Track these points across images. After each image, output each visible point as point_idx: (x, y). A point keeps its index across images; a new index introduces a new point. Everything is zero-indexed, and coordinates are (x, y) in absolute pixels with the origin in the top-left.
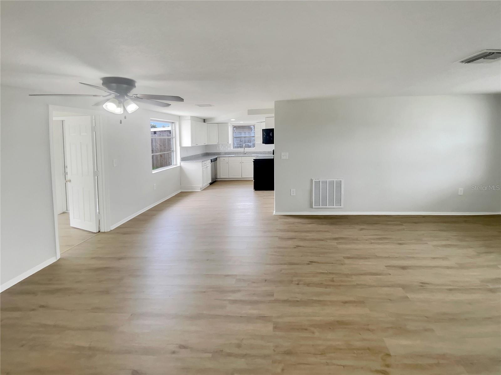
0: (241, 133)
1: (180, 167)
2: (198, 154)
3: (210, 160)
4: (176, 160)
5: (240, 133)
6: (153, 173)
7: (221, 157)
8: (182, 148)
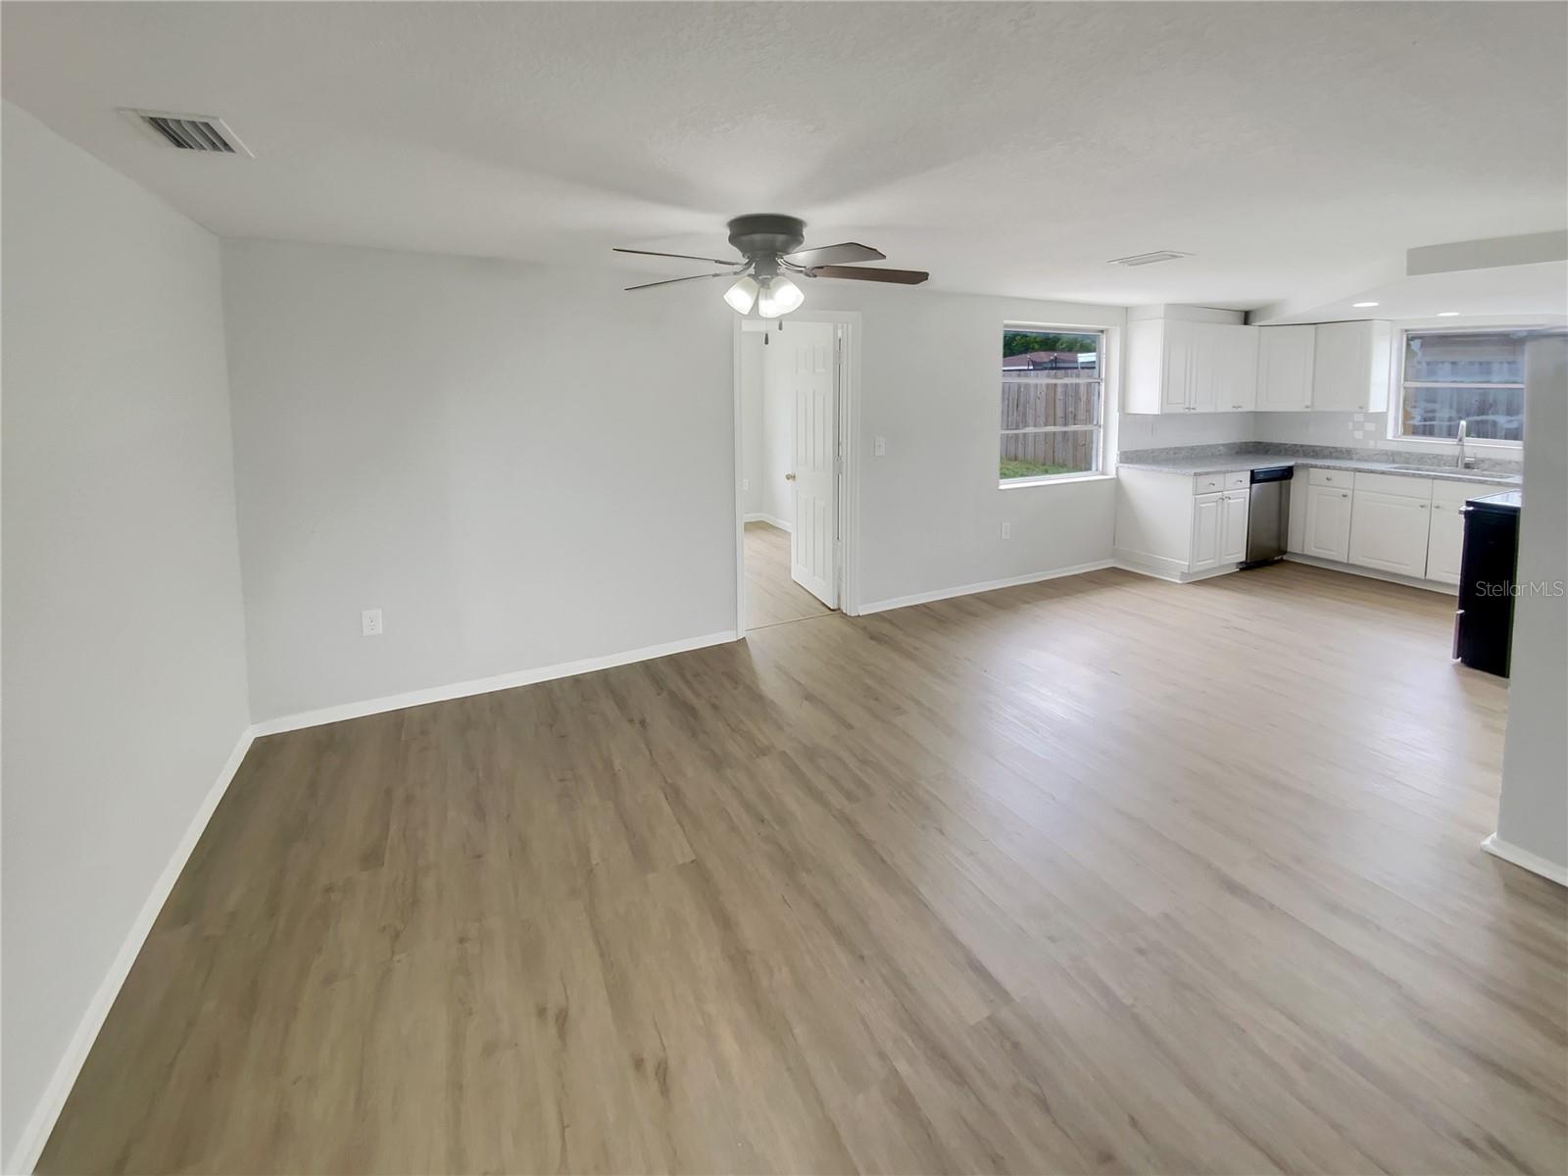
0: (1489, 363)
1: (1117, 483)
2: (1209, 446)
3: (1249, 473)
4: (1104, 458)
5: (1481, 364)
6: (1001, 487)
7: (1316, 467)
8: (1128, 420)
